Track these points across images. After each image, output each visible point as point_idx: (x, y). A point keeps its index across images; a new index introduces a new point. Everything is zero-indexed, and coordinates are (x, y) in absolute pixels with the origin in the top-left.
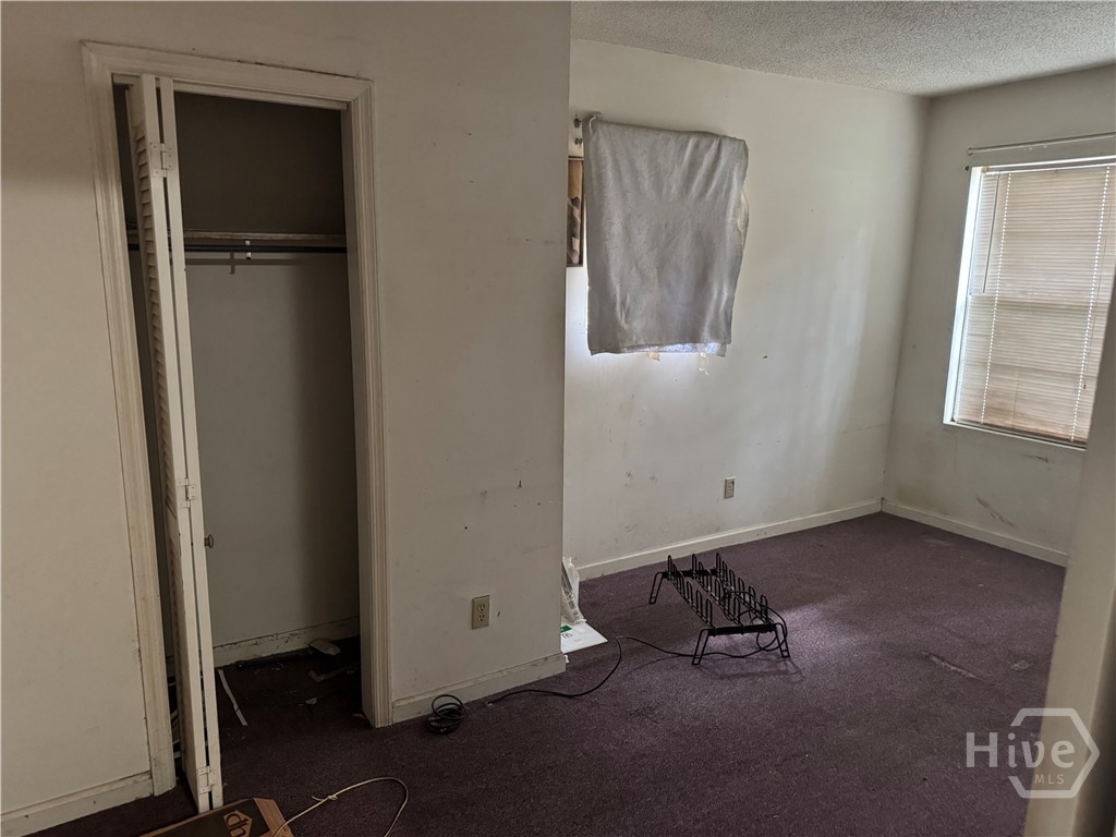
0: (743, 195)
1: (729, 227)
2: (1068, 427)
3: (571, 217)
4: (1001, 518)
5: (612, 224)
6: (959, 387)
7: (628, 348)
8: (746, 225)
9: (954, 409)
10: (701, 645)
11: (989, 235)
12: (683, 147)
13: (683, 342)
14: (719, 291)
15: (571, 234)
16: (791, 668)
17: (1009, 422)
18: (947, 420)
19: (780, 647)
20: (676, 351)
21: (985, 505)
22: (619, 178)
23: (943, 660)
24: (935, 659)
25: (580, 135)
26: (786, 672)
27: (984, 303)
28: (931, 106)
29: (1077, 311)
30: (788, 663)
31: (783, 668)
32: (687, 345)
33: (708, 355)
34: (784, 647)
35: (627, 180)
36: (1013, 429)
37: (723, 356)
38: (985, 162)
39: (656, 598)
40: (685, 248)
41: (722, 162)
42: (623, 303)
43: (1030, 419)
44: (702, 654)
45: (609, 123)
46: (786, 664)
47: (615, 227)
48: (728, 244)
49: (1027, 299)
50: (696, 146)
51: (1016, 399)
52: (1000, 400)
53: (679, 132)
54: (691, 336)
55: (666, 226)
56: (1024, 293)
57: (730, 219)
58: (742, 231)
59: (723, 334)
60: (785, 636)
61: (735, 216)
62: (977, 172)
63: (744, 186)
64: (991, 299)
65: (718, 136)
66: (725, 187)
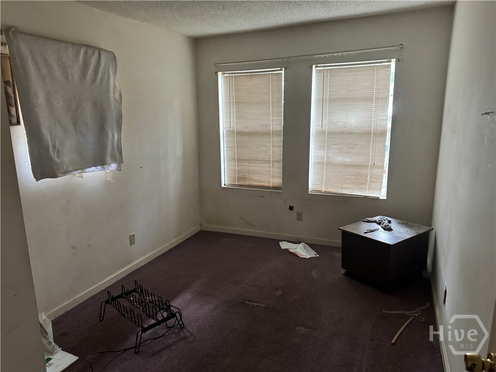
0: (117, 82)
1: (112, 99)
2: (269, 182)
3: (7, 93)
4: (250, 224)
5: (38, 97)
6: (226, 170)
7: (62, 174)
8: (121, 99)
9: (225, 180)
10: (139, 339)
11: (229, 103)
12: (78, 53)
13: (96, 165)
14: (112, 136)
15: (9, 105)
16: (188, 334)
17: (247, 183)
18: (223, 186)
19: (179, 323)
20: (92, 171)
21: (243, 219)
22: (38, 69)
23: (251, 302)
24: (247, 302)
25: (5, 41)
26: (185, 337)
27: (231, 133)
28: (197, 43)
29: (266, 134)
30: (185, 331)
31: (183, 335)
32: (98, 167)
33: (111, 171)
34: (181, 323)
35: (44, 71)
36: (249, 186)
37: (120, 170)
38: (223, 70)
39: (103, 317)
40: (88, 112)
41: (103, 63)
42: (54, 146)
43: (255, 181)
44: (140, 344)
45: (26, 34)
46: (184, 332)
47: (40, 99)
48: (113, 108)
49: (247, 130)
50: (86, 53)
51: (249, 173)
52: (242, 174)
53: (74, 44)
54: (100, 161)
55: (75, 99)
56: (246, 128)
57: (112, 95)
58: (119, 101)
59: (118, 158)
60: (181, 317)
61: (114, 93)
62: (220, 74)
63: (117, 77)
64: (233, 131)
65: (98, 48)
66: (106, 77)
